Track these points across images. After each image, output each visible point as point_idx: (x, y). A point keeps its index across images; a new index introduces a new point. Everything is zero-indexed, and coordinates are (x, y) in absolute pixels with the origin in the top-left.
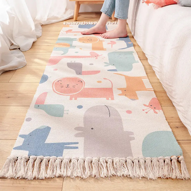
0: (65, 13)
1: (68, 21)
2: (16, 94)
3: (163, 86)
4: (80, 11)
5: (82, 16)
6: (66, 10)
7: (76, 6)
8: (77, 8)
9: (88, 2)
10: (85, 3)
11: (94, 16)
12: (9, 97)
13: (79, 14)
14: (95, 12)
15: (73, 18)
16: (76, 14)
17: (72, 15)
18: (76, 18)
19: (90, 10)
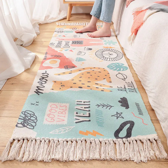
0: (59, 14)
1: (62, 20)
2: (19, 81)
3: (138, 76)
4: (72, 12)
5: (74, 17)
6: (60, 11)
7: (69, 8)
8: (70, 10)
9: (80, 5)
10: (77, 5)
11: (84, 17)
12: (13, 84)
13: (71, 15)
14: (86, 13)
15: (66, 18)
16: (69, 15)
17: (65, 16)
18: (69, 18)
19: (81, 11)
